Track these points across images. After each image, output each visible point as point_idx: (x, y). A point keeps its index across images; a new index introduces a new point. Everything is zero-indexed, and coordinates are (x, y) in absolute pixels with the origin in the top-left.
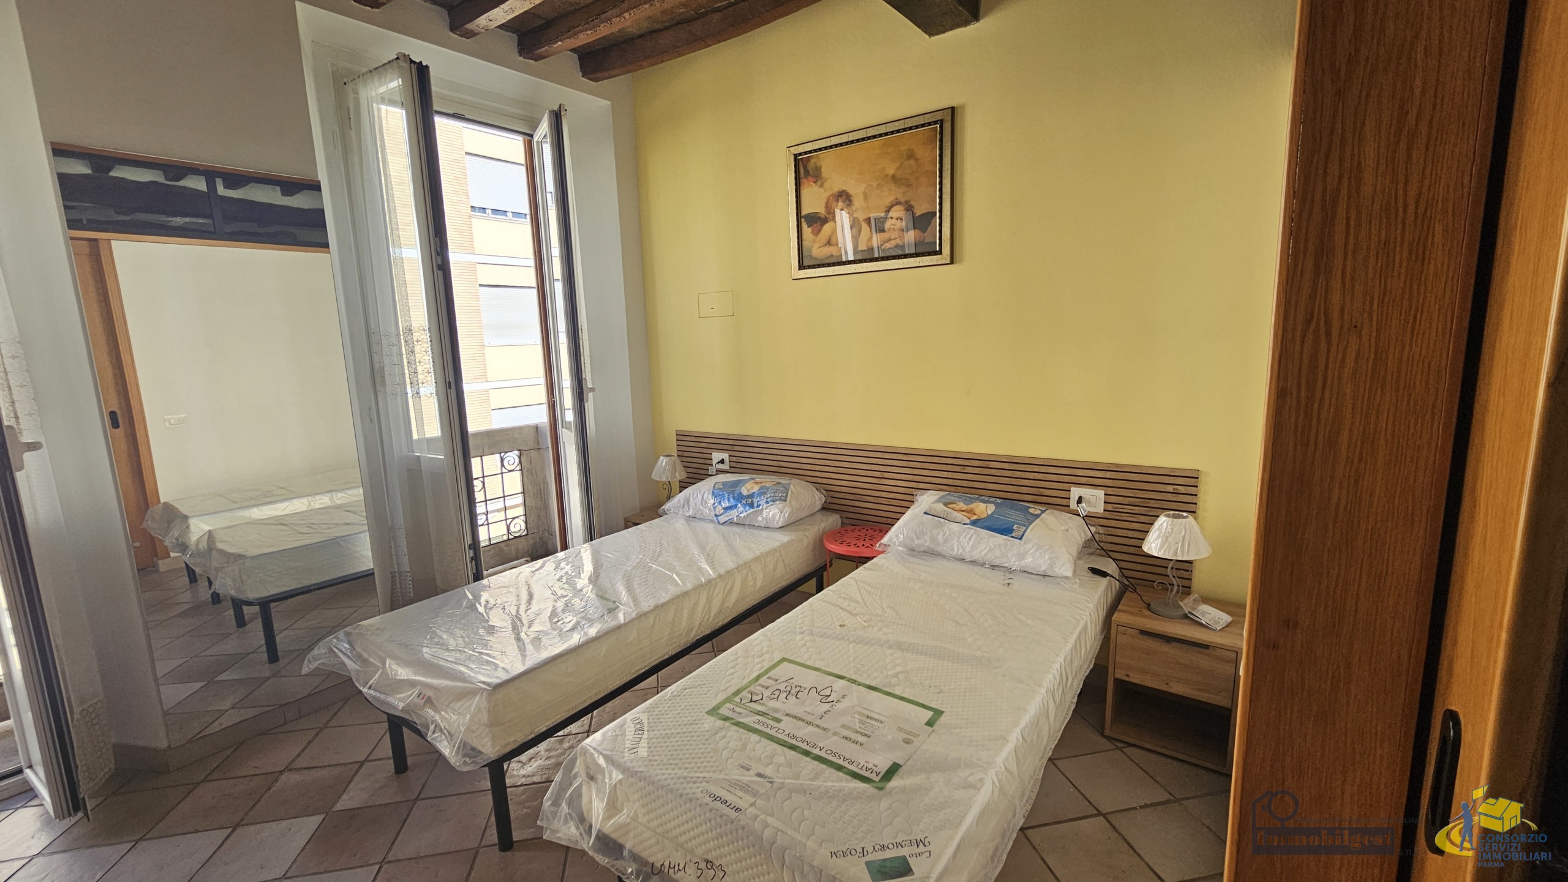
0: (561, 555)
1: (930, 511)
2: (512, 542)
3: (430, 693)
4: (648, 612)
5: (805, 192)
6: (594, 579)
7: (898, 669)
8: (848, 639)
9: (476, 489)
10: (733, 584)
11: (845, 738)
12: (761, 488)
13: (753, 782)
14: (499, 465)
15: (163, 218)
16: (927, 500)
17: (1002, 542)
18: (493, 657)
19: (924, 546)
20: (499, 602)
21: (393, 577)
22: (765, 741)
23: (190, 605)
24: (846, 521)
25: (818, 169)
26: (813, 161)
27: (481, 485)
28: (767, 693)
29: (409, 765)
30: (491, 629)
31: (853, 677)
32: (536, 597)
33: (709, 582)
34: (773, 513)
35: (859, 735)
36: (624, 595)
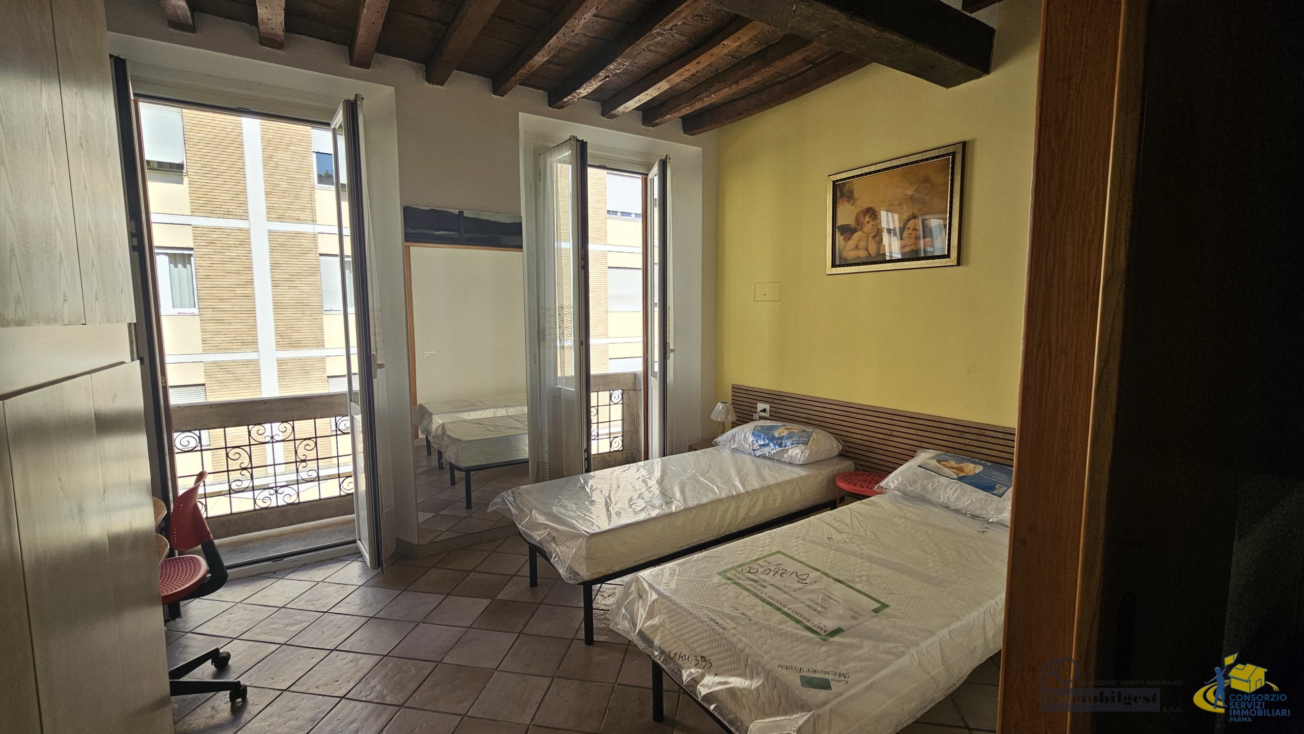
0: (641, 463)
1: (924, 465)
2: (612, 454)
3: (554, 534)
4: (692, 508)
5: (840, 209)
6: (660, 482)
7: (863, 573)
8: (831, 548)
9: (592, 414)
10: (757, 500)
11: (808, 606)
12: (789, 433)
13: (739, 617)
14: (608, 399)
15: (432, 232)
16: (924, 456)
17: (983, 497)
18: (592, 518)
19: (915, 492)
20: (599, 487)
21: (539, 465)
22: (752, 597)
23: (426, 469)
24: (860, 467)
25: (851, 192)
26: (847, 186)
27: (596, 412)
28: (761, 570)
29: (538, 583)
30: (592, 502)
31: (827, 572)
32: (621, 487)
33: (739, 495)
34: (796, 452)
35: (819, 607)
36: (678, 495)
